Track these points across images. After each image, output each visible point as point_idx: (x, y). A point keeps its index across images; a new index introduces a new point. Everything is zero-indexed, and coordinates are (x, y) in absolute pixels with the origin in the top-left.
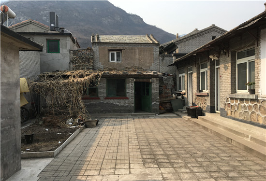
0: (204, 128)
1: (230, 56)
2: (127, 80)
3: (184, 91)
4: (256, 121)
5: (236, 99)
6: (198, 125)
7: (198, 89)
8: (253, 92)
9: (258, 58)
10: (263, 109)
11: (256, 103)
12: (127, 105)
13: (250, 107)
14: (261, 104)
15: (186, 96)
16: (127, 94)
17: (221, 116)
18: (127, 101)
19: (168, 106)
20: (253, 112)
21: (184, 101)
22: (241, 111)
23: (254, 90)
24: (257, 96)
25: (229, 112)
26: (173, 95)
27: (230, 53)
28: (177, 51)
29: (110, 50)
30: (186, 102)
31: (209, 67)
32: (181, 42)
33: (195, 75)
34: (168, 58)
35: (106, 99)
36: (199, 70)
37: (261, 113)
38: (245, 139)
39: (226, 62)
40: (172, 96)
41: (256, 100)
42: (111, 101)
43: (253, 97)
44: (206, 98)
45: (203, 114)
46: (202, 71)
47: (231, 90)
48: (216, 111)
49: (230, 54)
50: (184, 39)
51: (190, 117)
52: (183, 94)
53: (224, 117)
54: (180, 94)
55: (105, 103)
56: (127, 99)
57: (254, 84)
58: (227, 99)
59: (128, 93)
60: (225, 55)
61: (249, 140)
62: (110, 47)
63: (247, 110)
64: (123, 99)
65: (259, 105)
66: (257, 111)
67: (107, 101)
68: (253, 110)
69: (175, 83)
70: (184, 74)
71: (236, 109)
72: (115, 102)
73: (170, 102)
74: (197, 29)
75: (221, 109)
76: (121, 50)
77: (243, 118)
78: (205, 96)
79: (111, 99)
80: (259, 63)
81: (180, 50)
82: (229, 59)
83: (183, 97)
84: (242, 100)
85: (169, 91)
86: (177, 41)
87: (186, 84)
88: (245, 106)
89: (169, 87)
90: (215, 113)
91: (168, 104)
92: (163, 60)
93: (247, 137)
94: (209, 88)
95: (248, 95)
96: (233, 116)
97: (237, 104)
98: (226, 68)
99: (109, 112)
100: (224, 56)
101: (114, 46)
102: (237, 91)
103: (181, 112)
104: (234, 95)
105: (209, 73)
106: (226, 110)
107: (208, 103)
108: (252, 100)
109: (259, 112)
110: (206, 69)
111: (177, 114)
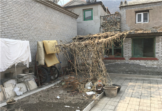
42: (137, 62)
59: (157, 53)
62: (137, 9)
72: (142, 63)
101: (141, 7)
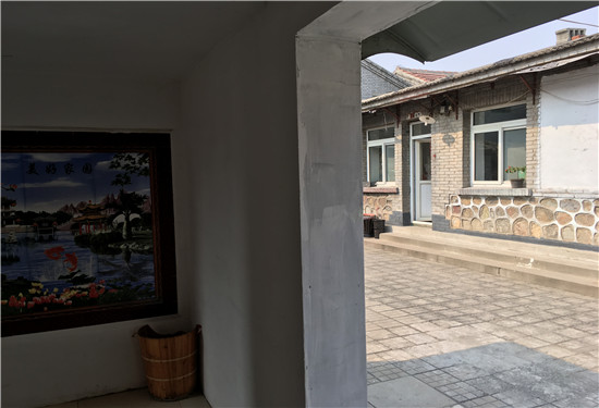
1: (461, 119)
4: (527, 234)
5: (477, 197)
7: (363, 180)
9: (535, 122)
10: (542, 213)
11: (527, 203)
13: (512, 211)
14: (538, 204)
17: (434, 229)
20: (519, 219)
22: (490, 219)
23: (524, 181)
24: (531, 192)
25: (456, 223)
27: (460, 112)
31: (400, 137)
37: (539, 219)
38: (520, 265)
41: (530, 198)
43: (519, 192)
44: (390, 197)
45: (386, 229)
46: (373, 144)
47: (463, 181)
48: (414, 222)
49: (460, 116)
53: (445, 231)
57: (524, 169)
58: (451, 199)
60: (449, 115)
61: (530, 266)
63: (506, 216)
65: (533, 206)
66: (530, 217)
68: (520, 215)
71: (476, 215)
75: (434, 216)
77: (493, 230)
78: (386, 194)
80: (536, 134)
82: (460, 123)
84: (492, 199)
88: (499, 209)
90: (412, 225)
93: (526, 261)
94: (399, 177)
95: (509, 190)
96: (467, 227)
97: (479, 207)
98: (449, 141)
100: (443, 118)
104: (467, 191)
106: (448, 218)
107: (398, 208)
108: (518, 198)
109: (534, 219)
110: (390, 140)
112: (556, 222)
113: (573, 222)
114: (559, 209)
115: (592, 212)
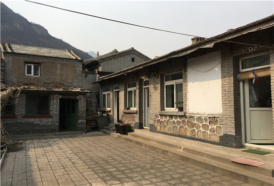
0: (138, 143)
1: (159, 78)
2: (52, 96)
3: (109, 109)
4: (184, 134)
5: (166, 116)
6: (130, 141)
7: (125, 107)
8: (181, 109)
9: (186, 81)
10: (190, 124)
11: (184, 119)
12: (50, 124)
13: (178, 122)
14: (188, 120)
15: (111, 113)
16: (51, 112)
17: (150, 131)
18: (50, 120)
19: (93, 123)
20: (181, 127)
21: (109, 118)
22: (170, 126)
23: (183, 108)
24: (185, 113)
25: (158, 128)
26: (99, 112)
27: (159, 75)
28: (100, 69)
29: (26, 63)
30: (111, 119)
31: (138, 87)
32: (104, 61)
33: (122, 94)
34: (91, 75)
35: (24, 117)
36: (127, 89)
37: (189, 127)
38: (178, 150)
39: (155, 83)
40: (97, 114)
41: (185, 116)
42: (32, 120)
43: (181, 113)
44: (134, 115)
45: (132, 131)
46: (129, 89)
47: (161, 108)
48: (144, 127)
49: (159, 77)
50: (107, 58)
51: (119, 134)
52: (108, 112)
53: (154, 132)
54: (104, 112)
55: (23, 122)
56: (51, 117)
57: (183, 103)
58: (156, 116)
59: (52, 110)
60: (155, 76)
61: (181, 150)
62: (26, 59)
63: (176, 125)
64: (46, 117)
65: (186, 120)
66: (185, 126)
67: (26, 120)
68: (182, 125)
69: (98, 101)
70: (109, 92)
71: (166, 124)
72: (37, 121)
73: (96, 120)
74: (116, 50)
75: (150, 125)
76: (40, 64)
77: (172, 132)
78: (133, 113)
79: (30, 117)
80: (186, 86)
81: (102, 68)
82: (159, 80)
83: (108, 115)
84: (171, 116)
85: (94, 109)
86: (100, 60)
87: (111, 102)
88: (174, 121)
89: (94, 105)
90: (144, 128)
91: (93, 122)
92: (86, 77)
93: (180, 148)
94: (137, 105)
95: (177, 112)
96: (162, 130)
97: (166, 120)
98: (155, 88)
99: (28, 132)
100: (153, 78)
101: (31, 58)
102: (166, 108)
103: (108, 129)
104: (163, 113)
105: (137, 92)
106: (155, 126)
107: (137, 120)
108: (181, 116)
109: (186, 127)
110: (135, 88)
111: (103, 132)
112: (195, 128)
113: (201, 129)
114: (196, 122)
115: (208, 124)
